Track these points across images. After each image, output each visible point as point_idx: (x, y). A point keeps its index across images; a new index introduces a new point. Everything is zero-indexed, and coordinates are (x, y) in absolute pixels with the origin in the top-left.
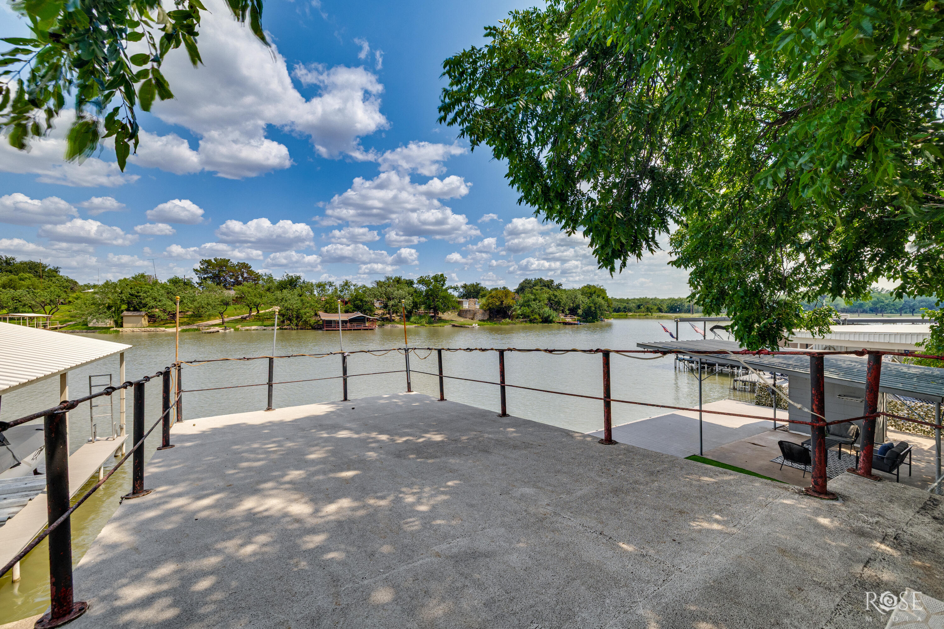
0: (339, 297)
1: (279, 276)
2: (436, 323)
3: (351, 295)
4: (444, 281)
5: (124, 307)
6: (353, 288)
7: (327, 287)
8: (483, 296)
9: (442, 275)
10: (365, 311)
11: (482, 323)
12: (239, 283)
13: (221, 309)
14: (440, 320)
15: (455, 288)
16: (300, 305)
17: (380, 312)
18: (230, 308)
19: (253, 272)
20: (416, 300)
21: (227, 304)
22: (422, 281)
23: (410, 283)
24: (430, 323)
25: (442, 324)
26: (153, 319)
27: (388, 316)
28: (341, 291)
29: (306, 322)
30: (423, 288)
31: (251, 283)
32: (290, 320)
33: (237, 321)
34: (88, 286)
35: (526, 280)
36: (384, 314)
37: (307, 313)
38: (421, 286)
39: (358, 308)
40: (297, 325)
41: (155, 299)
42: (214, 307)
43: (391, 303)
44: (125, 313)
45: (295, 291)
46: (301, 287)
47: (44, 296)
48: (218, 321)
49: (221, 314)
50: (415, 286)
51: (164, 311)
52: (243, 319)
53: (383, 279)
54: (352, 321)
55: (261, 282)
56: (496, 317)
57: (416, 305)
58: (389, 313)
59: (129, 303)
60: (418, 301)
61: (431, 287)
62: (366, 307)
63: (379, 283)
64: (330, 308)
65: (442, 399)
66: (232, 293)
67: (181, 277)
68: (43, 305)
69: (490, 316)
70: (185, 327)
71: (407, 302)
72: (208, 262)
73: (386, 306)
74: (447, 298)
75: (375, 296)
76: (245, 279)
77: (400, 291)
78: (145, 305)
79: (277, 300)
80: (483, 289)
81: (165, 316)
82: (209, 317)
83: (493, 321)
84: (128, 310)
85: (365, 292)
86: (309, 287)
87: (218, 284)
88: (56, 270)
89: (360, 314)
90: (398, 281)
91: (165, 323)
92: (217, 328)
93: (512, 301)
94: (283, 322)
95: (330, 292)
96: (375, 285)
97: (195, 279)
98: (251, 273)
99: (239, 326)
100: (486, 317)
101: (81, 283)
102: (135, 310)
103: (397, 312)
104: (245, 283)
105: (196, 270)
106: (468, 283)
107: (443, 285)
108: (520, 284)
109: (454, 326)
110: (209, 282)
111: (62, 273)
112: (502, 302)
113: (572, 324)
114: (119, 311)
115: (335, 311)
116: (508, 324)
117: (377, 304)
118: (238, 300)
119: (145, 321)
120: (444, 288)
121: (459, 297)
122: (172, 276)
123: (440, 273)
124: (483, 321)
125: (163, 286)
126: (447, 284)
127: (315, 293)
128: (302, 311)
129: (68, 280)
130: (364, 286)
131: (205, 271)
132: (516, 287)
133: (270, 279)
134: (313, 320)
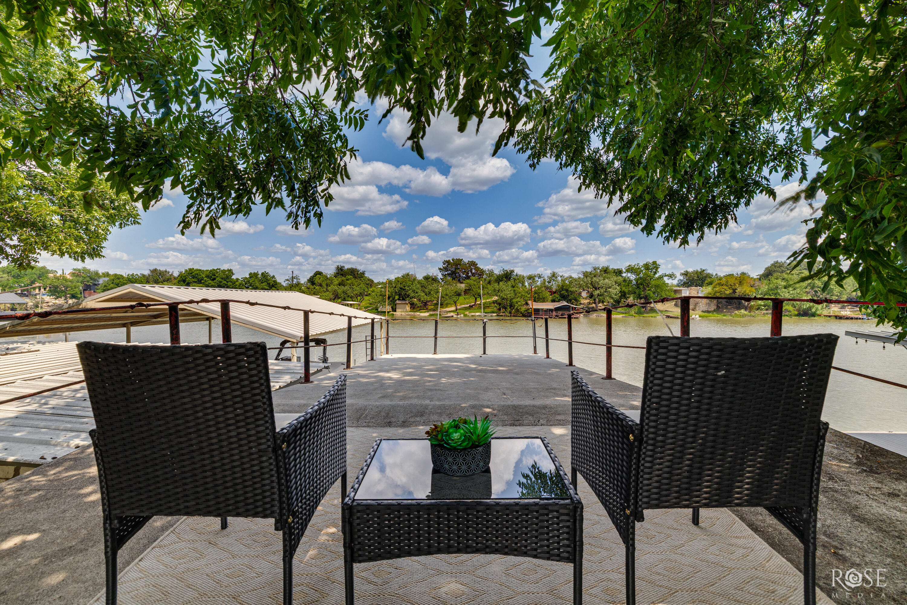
0: (547, 288)
1: (497, 271)
2: (647, 313)
3: (558, 286)
4: (657, 268)
5: (397, 297)
6: (559, 278)
7: (537, 279)
8: (710, 283)
9: (654, 263)
10: (570, 300)
11: (706, 314)
12: (468, 278)
13: (455, 299)
14: (653, 310)
15: (671, 276)
16: (513, 295)
17: (586, 301)
18: (461, 298)
19: (479, 268)
20: (624, 289)
21: (459, 295)
22: (630, 270)
23: (619, 272)
24: (639, 313)
25: (653, 315)
26: (413, 306)
27: (594, 305)
28: (549, 282)
29: (517, 310)
30: (632, 277)
31: (476, 277)
32: (506, 308)
33: (466, 309)
34: (379, 283)
35: (777, 262)
36: (589, 303)
37: (519, 302)
38: (629, 275)
39: (564, 297)
40: (510, 313)
41: (414, 291)
42: (450, 297)
43: (597, 292)
44: (398, 302)
45: (509, 283)
46: (515, 280)
47: (357, 290)
48: (453, 308)
49: (455, 302)
50: (624, 275)
51: (419, 300)
52: (471, 307)
53: (589, 270)
54: (557, 309)
55: (484, 276)
56: (726, 308)
57: (624, 295)
58: (595, 303)
59: (400, 295)
60: (626, 290)
61: (641, 275)
62: (571, 297)
63: (586, 274)
64: (538, 299)
65: (548, 357)
66: (463, 286)
67: (431, 274)
68: (357, 296)
69: (718, 307)
70: (431, 313)
71: (615, 291)
72: (448, 262)
73: (591, 296)
74: (660, 286)
75: (580, 286)
76: (473, 275)
77: (607, 280)
78: (408, 296)
79: (495, 290)
80: (709, 276)
81: (419, 304)
82: (447, 305)
83: (722, 312)
84: (399, 299)
85: (571, 282)
86: (521, 279)
87: (454, 279)
88: (363, 273)
89: (565, 303)
90: (606, 270)
91: (420, 309)
92: (452, 314)
93: (750, 288)
94: (500, 309)
95: (539, 283)
96: (581, 276)
97: (440, 276)
98: (477, 269)
99: (467, 313)
100: (713, 307)
101: (376, 281)
102: (403, 299)
103: (603, 302)
104: (472, 278)
105: (440, 269)
106: (690, 270)
107: (655, 273)
108: (766, 269)
109: (668, 317)
110: (449, 278)
111: (367, 275)
112: (734, 291)
113: (852, 318)
114: (394, 301)
115: (543, 300)
116: (744, 316)
117: (584, 294)
118: (466, 292)
119: (408, 308)
120: (657, 276)
121: (678, 285)
122: (425, 275)
123: (651, 261)
124: (708, 312)
125: (419, 282)
126: (660, 272)
127: (526, 284)
128: (514, 300)
129: (369, 280)
130: (571, 277)
131: (446, 269)
132: (761, 272)
133: (491, 273)
134: (523, 309)
